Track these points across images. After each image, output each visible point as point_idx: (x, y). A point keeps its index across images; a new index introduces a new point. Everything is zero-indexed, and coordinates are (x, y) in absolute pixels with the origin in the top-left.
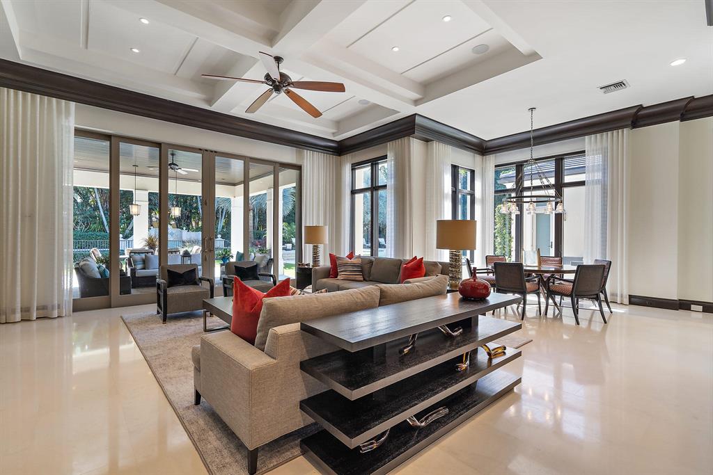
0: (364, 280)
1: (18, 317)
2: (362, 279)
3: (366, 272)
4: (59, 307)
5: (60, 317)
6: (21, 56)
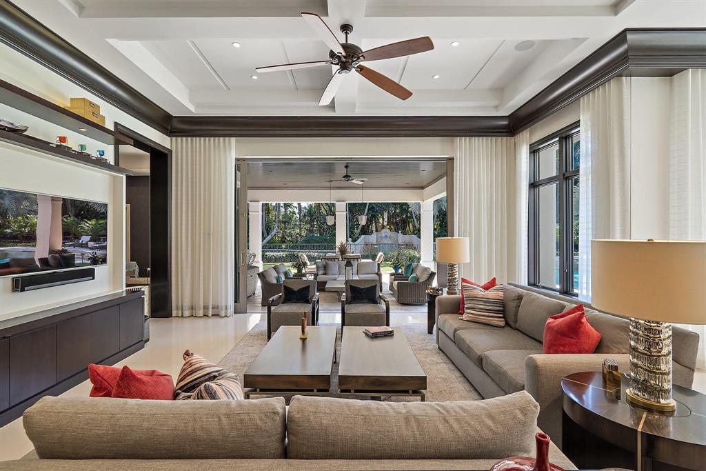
0: (507, 324)
1: (201, 313)
2: (503, 324)
3: (511, 314)
4: (226, 308)
5: (226, 316)
6: (193, 110)
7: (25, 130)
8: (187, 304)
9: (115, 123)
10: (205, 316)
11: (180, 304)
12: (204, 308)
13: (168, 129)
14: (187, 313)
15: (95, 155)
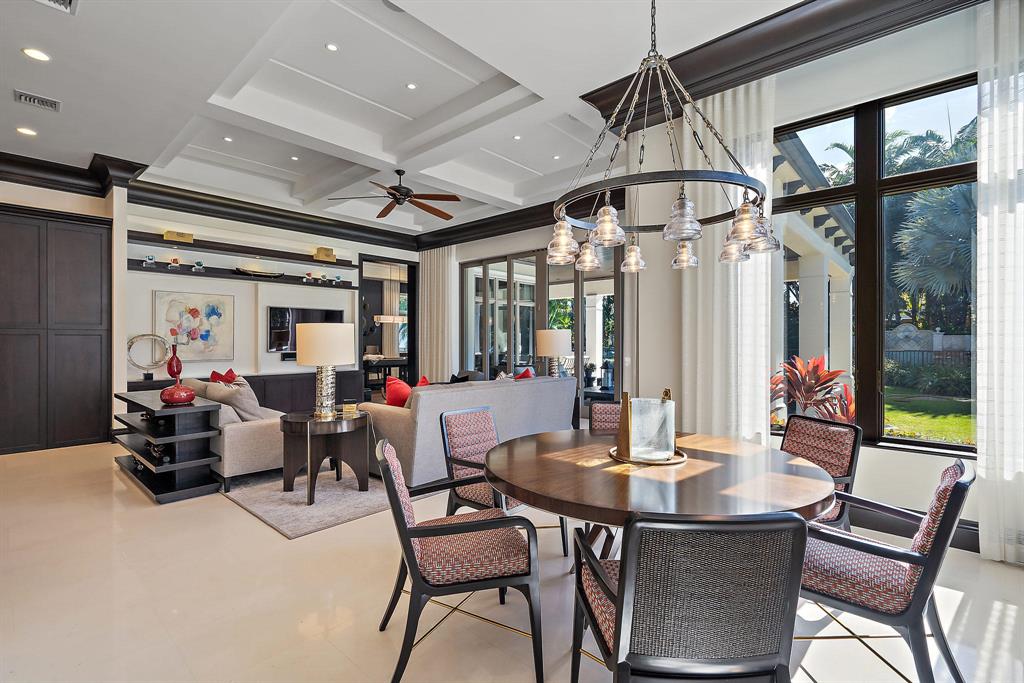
6: (421, 229)
7: (283, 275)
9: (359, 254)
13: (415, 246)
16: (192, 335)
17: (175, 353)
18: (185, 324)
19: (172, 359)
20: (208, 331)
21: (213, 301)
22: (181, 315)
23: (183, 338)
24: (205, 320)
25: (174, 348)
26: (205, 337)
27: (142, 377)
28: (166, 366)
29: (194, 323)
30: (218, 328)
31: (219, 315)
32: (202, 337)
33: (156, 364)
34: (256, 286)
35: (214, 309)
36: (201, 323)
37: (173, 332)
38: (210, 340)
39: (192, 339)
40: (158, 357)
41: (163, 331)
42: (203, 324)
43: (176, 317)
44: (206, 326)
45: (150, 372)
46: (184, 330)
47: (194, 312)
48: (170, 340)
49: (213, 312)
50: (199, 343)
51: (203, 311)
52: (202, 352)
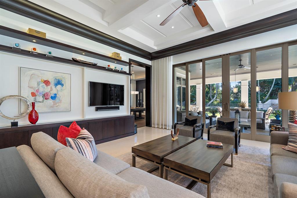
4: (169, 126)
5: (169, 129)
6: (156, 48)
7: (97, 64)
8: (156, 123)
9: (129, 59)
10: (162, 128)
11: (154, 122)
12: (165, 125)
13: (150, 58)
14: (156, 126)
15: (120, 70)
16: (46, 96)
17: (33, 108)
18: (41, 90)
19: (32, 112)
20: (56, 94)
21: (59, 76)
22: (38, 84)
23: (40, 99)
24: (53, 87)
25: (33, 105)
26: (54, 98)
27: (10, 125)
28: (27, 117)
29: (47, 89)
30: (62, 92)
31: (62, 85)
32: (52, 98)
33: (21, 115)
34: (83, 70)
35: (59, 81)
36: (51, 89)
37: (33, 94)
38: (57, 100)
39: (46, 99)
40: (23, 110)
41: (26, 93)
42: (52, 90)
43: (35, 85)
44: (54, 91)
45: (16, 121)
46: (41, 93)
47: (47, 83)
48: (31, 99)
49: (59, 83)
50: (50, 101)
51: (52, 82)
52: (52, 107)
